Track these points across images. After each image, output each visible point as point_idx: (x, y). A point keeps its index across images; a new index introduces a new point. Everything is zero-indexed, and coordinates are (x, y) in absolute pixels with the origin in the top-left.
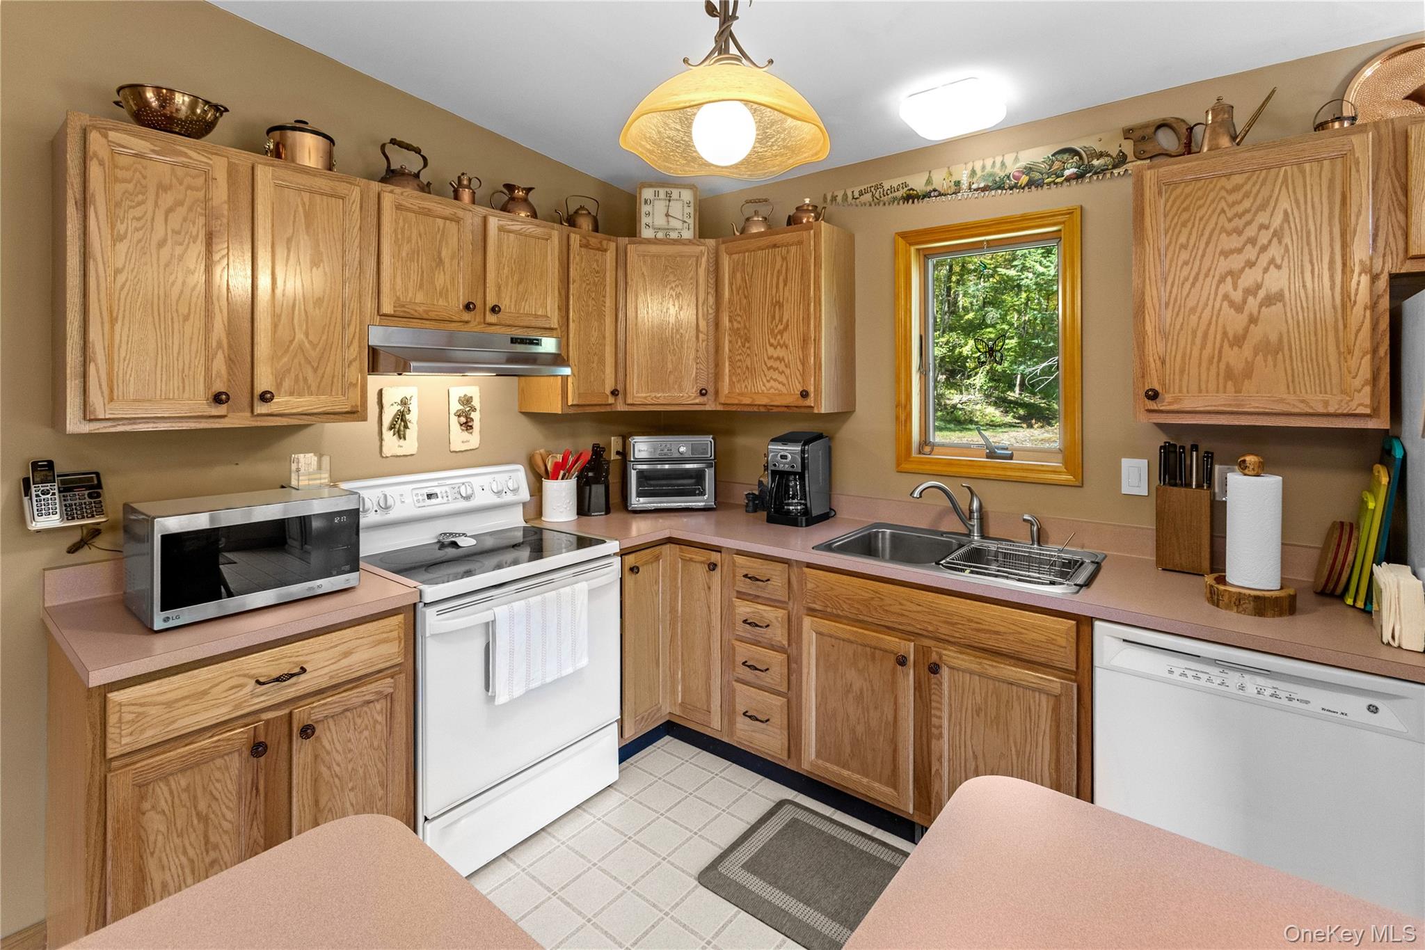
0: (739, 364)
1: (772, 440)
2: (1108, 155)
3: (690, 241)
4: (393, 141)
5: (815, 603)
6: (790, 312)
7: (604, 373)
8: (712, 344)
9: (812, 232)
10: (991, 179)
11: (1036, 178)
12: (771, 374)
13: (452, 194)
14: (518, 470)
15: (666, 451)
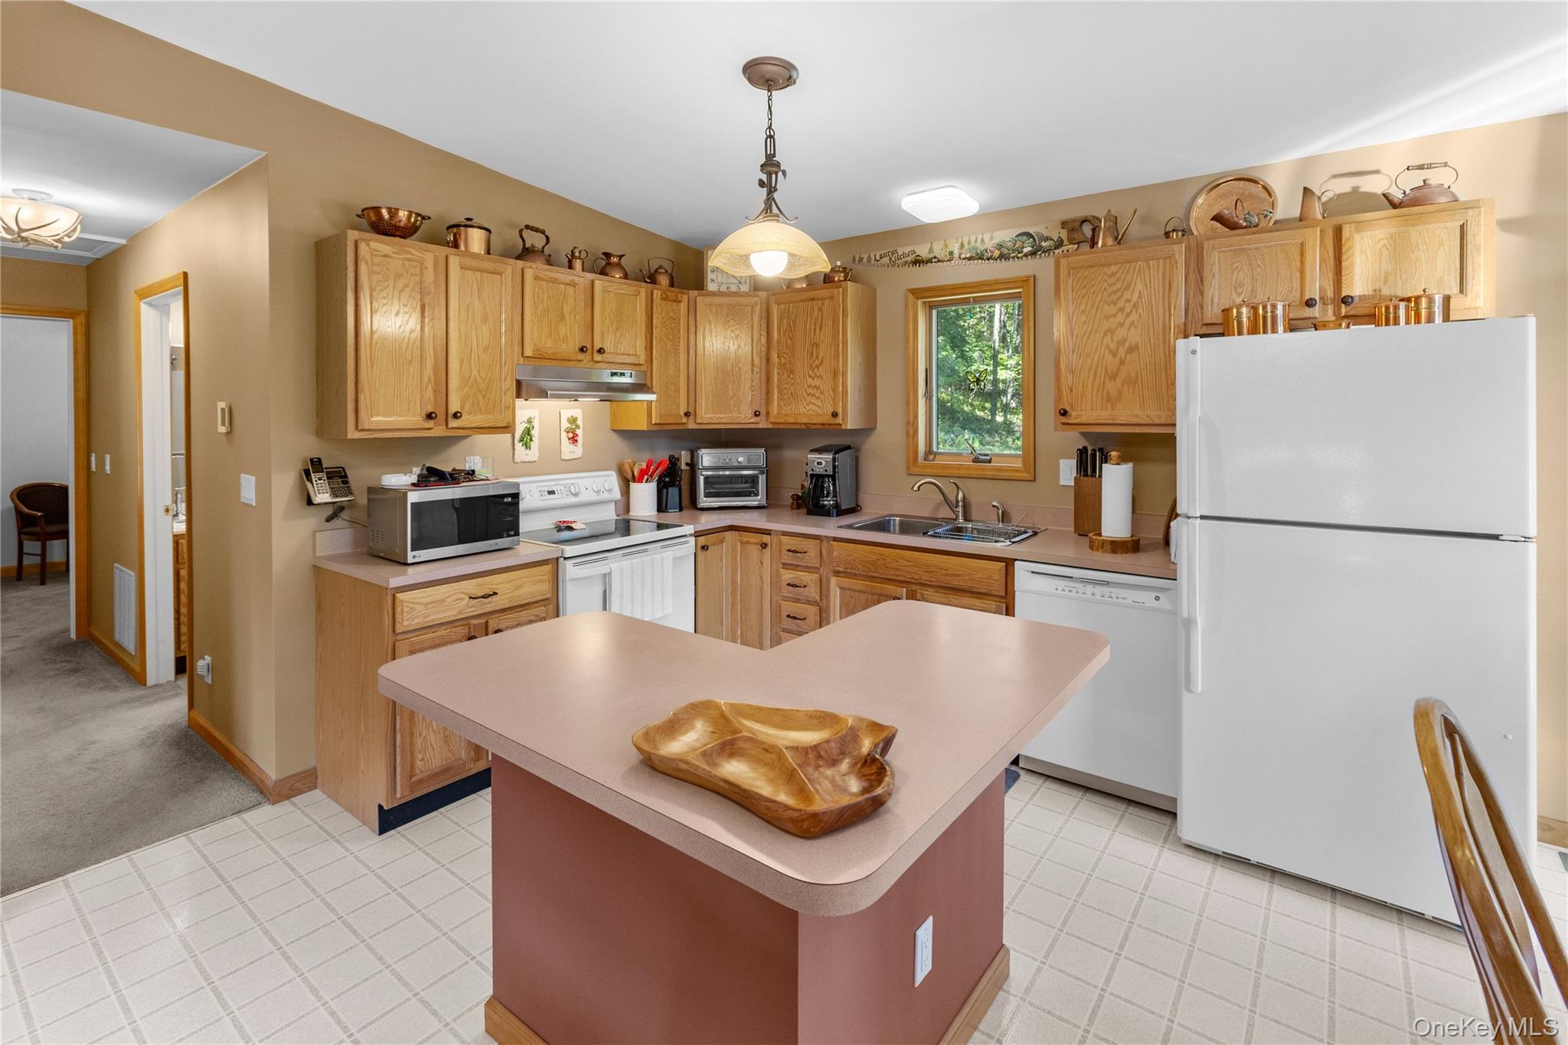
0: (785, 391)
1: (811, 451)
2: (1052, 239)
3: (747, 293)
4: (527, 227)
5: (838, 566)
6: (824, 351)
7: (679, 398)
8: (764, 375)
9: (841, 290)
10: (974, 251)
11: (1005, 253)
12: (809, 399)
13: (567, 264)
14: (612, 475)
15: (727, 460)
